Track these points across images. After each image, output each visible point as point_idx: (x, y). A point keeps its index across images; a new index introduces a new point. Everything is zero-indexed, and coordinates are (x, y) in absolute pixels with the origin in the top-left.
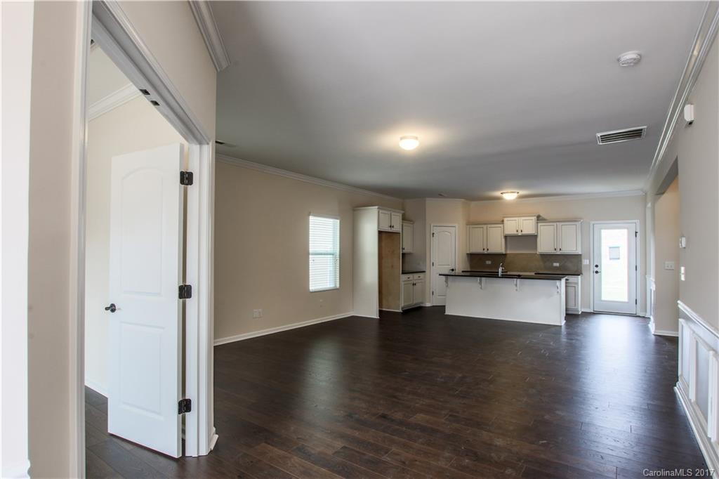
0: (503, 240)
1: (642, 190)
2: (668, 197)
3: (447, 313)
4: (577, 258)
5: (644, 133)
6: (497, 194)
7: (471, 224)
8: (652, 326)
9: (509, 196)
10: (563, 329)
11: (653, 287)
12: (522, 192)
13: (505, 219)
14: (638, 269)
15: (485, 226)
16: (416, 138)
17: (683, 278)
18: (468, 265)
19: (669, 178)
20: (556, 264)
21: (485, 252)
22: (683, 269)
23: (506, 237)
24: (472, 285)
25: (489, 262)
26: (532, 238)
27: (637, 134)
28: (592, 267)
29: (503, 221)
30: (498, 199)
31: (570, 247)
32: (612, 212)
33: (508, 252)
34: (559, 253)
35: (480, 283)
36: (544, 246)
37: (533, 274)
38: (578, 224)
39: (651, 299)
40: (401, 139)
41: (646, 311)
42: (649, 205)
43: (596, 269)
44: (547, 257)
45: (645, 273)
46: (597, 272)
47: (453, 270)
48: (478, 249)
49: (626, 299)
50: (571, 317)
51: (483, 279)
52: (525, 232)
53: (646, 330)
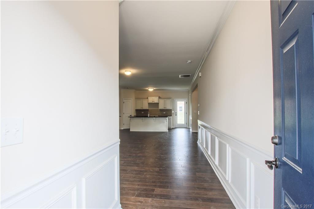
0: (148, 105)
1: (188, 90)
2: (195, 92)
3: (131, 131)
4: (170, 110)
5: (190, 76)
6: (147, 89)
7: (137, 99)
8: (191, 130)
9: (151, 90)
10: (168, 133)
11: (191, 118)
12: (154, 89)
13: (149, 97)
14: (187, 114)
15: (142, 100)
16: (130, 71)
17: (199, 114)
18: (136, 114)
19: (195, 88)
20: (164, 113)
21: (142, 109)
22: (199, 112)
23: (149, 104)
24: (139, 120)
25: (143, 113)
26: (157, 104)
27: (189, 76)
28: (175, 113)
29: (148, 98)
30: (147, 90)
31: (168, 107)
32: (180, 96)
33: (149, 109)
34: (165, 109)
35: (142, 119)
36: (161, 107)
37: (158, 116)
38: (171, 99)
39: (191, 122)
40: (125, 71)
41: (189, 126)
42: (190, 94)
43: (176, 114)
44: (162, 110)
45: (189, 115)
46: (176, 115)
47: (131, 116)
48: (139, 108)
49: (184, 123)
50: (170, 129)
51: (143, 118)
52: (155, 102)
53: (189, 131)
